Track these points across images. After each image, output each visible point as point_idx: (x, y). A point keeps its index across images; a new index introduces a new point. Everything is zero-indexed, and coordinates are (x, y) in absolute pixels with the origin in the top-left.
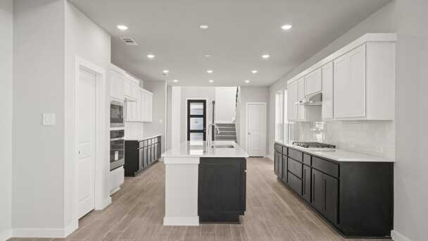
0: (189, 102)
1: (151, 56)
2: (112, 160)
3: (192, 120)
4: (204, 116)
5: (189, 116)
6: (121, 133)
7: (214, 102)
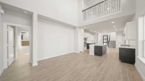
0: (104, 36)
1: (91, 30)
2: (84, 46)
3: (104, 40)
4: (107, 39)
5: (104, 39)
6: (86, 42)
7: (110, 36)
